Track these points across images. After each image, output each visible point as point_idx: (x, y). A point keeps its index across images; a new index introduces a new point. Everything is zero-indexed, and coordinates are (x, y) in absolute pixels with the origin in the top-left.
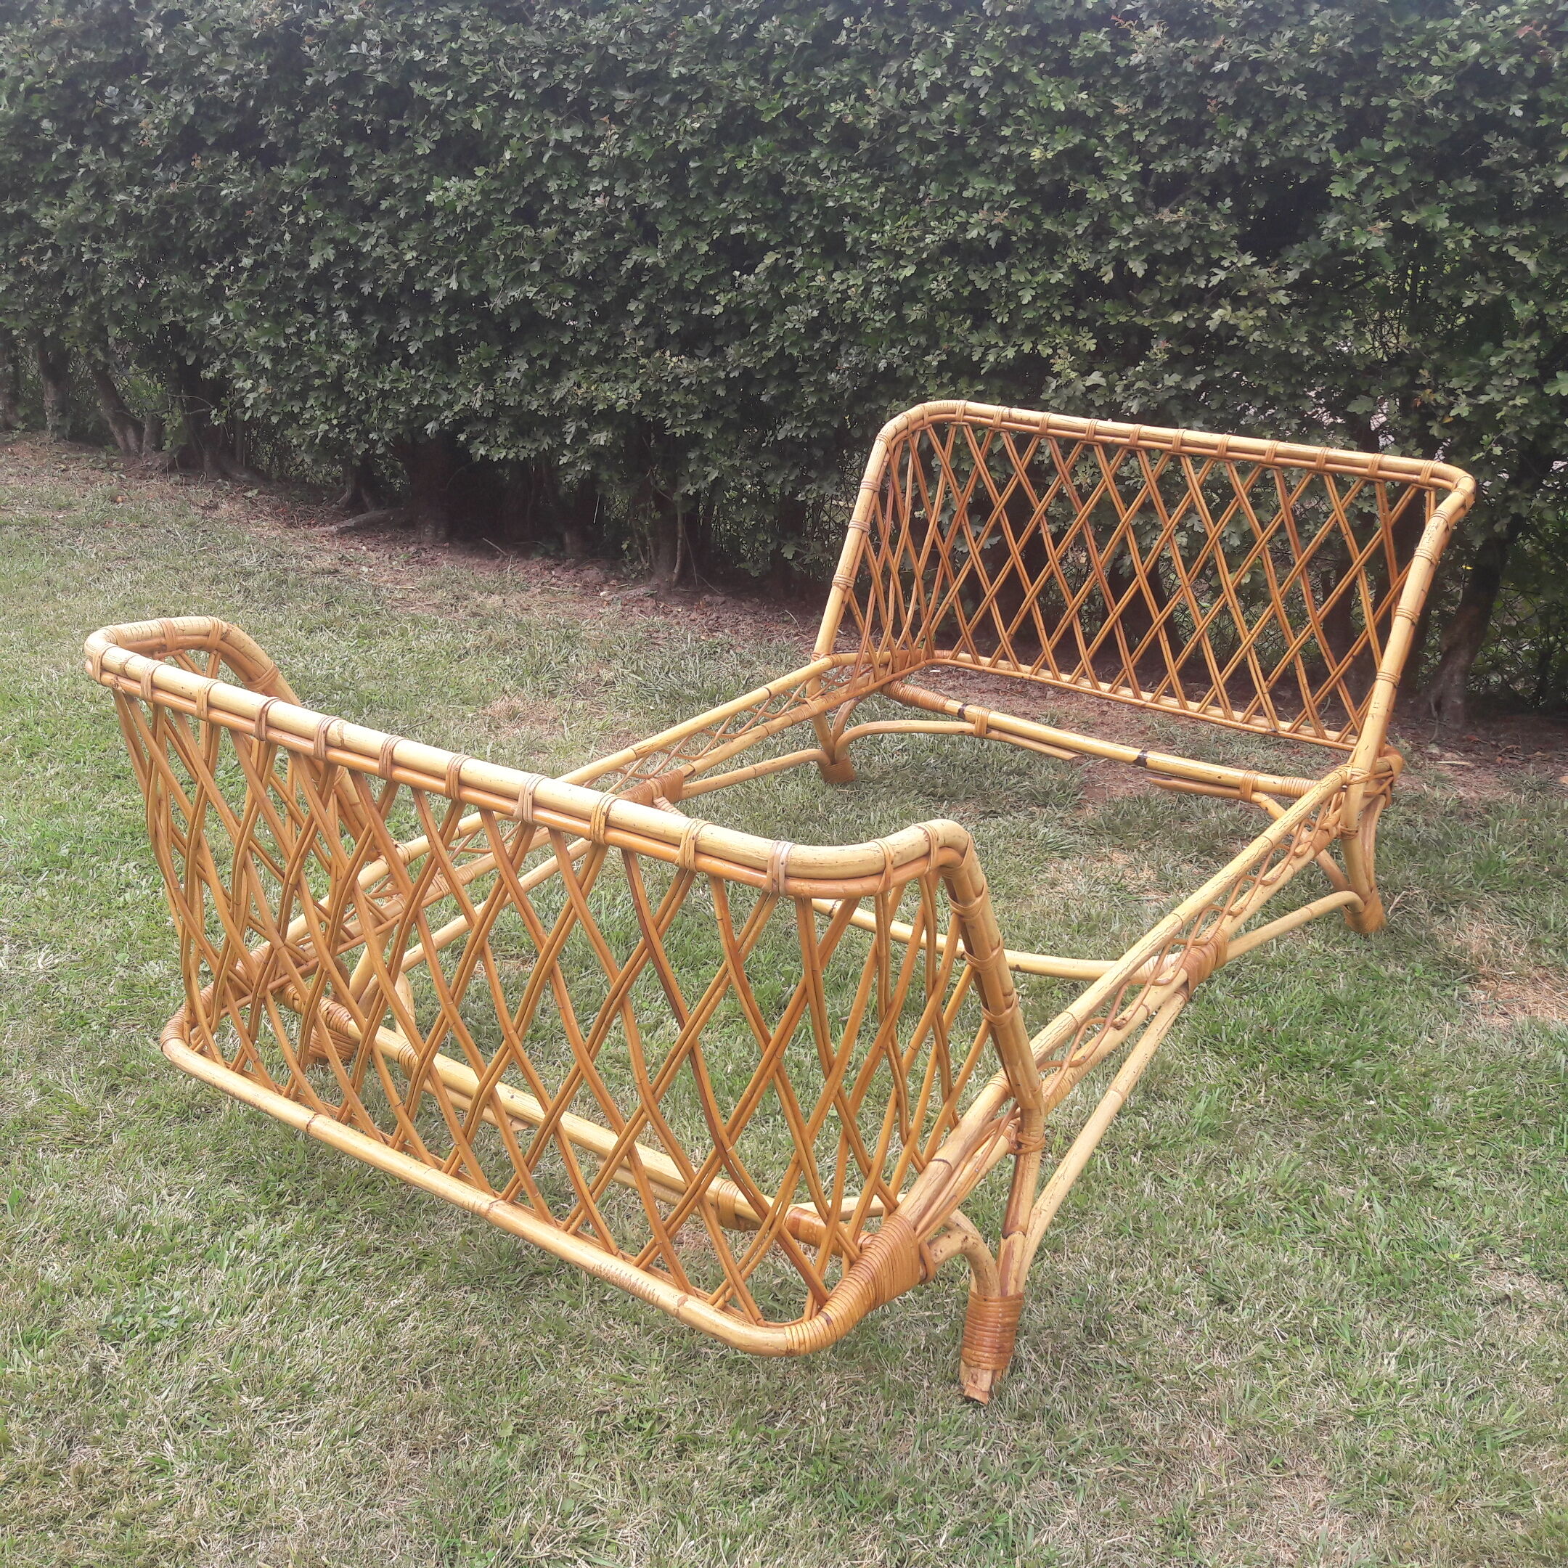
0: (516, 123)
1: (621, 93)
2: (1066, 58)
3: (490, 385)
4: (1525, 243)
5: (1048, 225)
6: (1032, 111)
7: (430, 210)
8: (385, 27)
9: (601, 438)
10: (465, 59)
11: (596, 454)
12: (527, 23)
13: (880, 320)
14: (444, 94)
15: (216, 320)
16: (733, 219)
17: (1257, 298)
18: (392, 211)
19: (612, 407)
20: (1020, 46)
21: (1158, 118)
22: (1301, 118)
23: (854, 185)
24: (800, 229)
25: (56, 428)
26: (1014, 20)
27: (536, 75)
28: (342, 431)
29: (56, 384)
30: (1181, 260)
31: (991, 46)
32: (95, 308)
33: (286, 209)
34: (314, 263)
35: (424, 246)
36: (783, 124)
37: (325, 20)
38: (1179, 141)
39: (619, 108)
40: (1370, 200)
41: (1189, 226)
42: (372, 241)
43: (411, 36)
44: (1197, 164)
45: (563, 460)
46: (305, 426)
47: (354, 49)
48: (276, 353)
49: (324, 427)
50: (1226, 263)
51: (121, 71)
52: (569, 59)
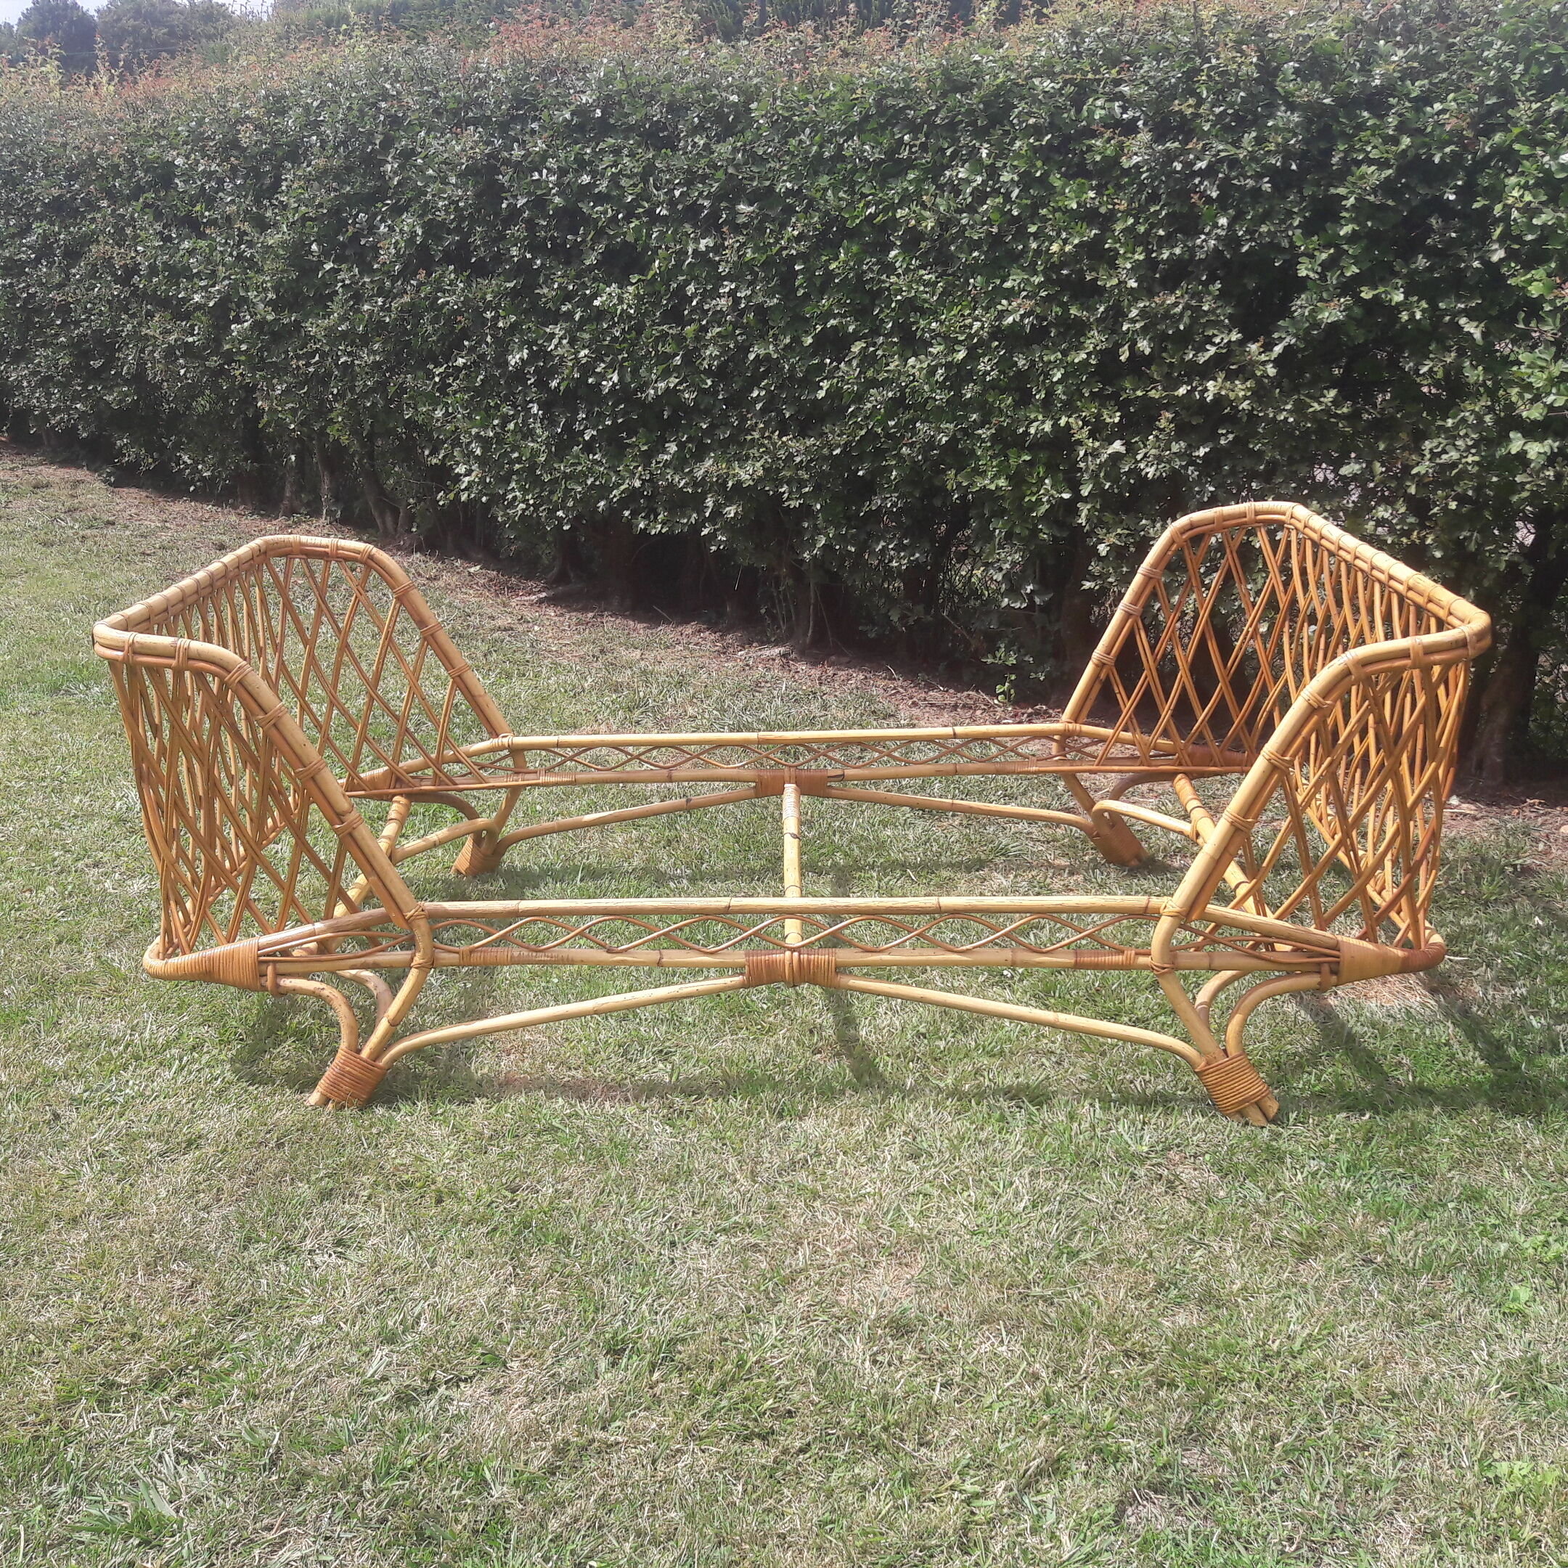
0: (662, 234)
1: (742, 207)
2: (1082, 163)
3: (647, 465)
4: (1471, 314)
5: (1074, 311)
6: (1055, 210)
7: (600, 314)
8: (562, 155)
9: (731, 511)
10: (623, 182)
11: (729, 526)
12: (674, 149)
13: (941, 397)
14: (605, 212)
15: (439, 413)
16: (829, 314)
17: (1245, 371)
18: (570, 315)
19: (739, 483)
20: (1045, 154)
21: (1157, 213)
22: (1272, 207)
23: (920, 280)
24: (882, 321)
25: (330, 513)
26: (1037, 131)
27: (677, 193)
28: (536, 510)
29: (332, 473)
30: (1184, 340)
31: (1018, 155)
32: (353, 404)
33: (489, 315)
34: (514, 360)
35: (595, 344)
36: (866, 229)
37: (517, 153)
38: (1176, 231)
39: (741, 220)
40: (1333, 279)
41: (1187, 307)
42: (555, 341)
43: (582, 164)
44: (1192, 251)
45: (705, 532)
46: (508, 507)
47: (536, 176)
48: (485, 442)
49: (523, 506)
50: (1217, 340)
51: (369, 200)
52: (704, 178)
